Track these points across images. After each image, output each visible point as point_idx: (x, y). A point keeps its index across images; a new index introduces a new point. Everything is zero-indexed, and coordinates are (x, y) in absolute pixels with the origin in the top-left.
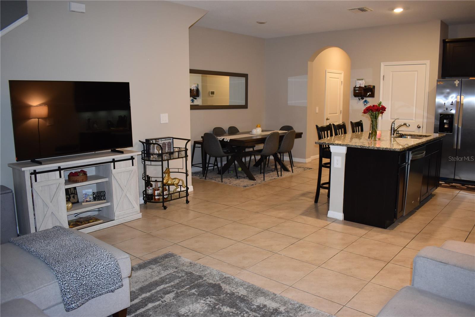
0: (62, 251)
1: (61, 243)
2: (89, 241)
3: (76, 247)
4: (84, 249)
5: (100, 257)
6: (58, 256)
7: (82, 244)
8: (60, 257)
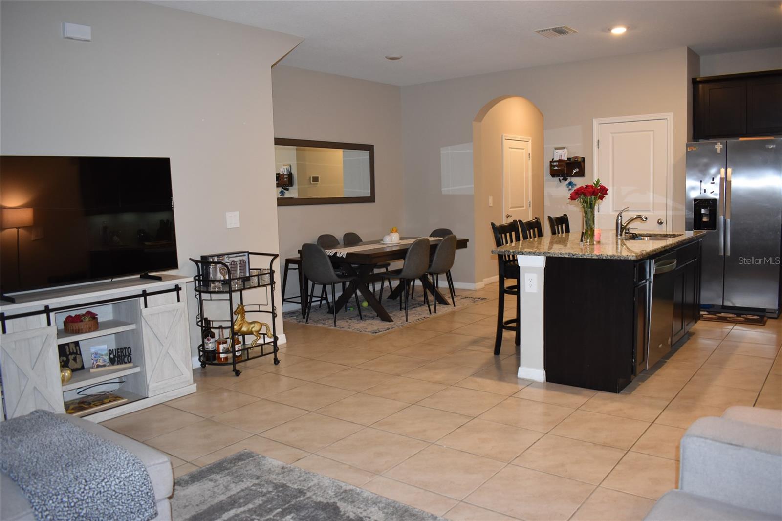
0: (43, 455)
1: (43, 439)
2: (95, 436)
3: (71, 447)
4: (84, 450)
5: (114, 464)
6: (36, 465)
7: (81, 441)
8: (38, 466)
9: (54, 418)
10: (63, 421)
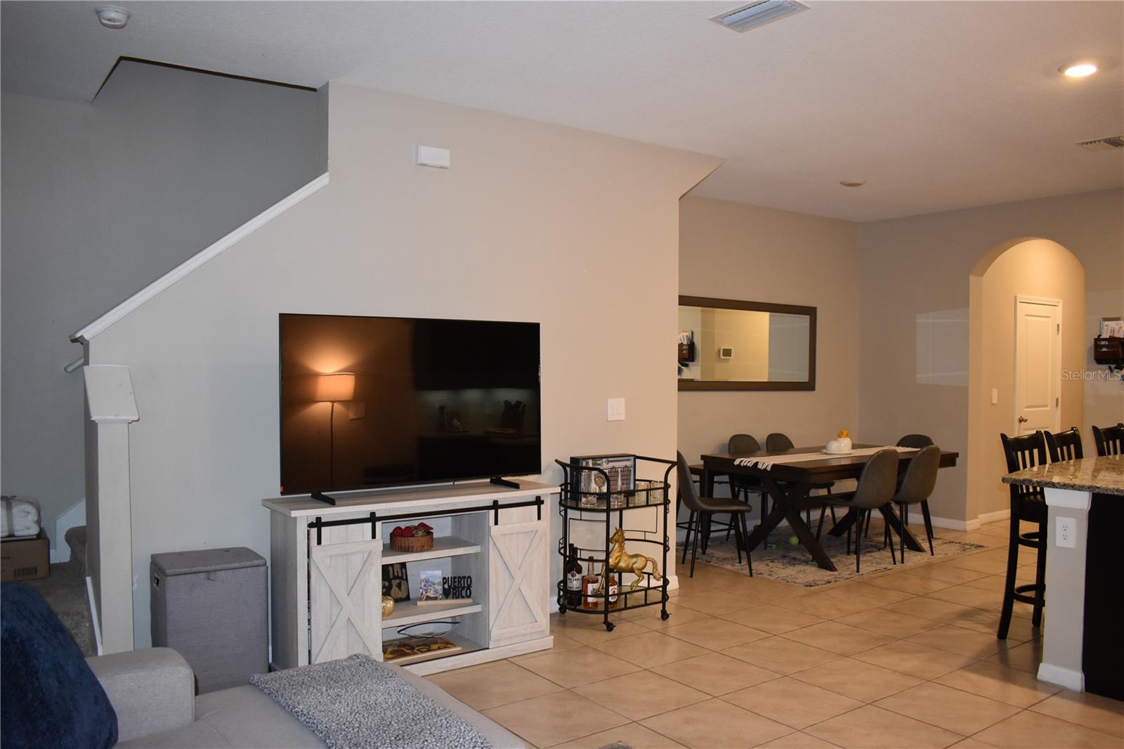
0: (367, 719)
1: (366, 697)
2: (432, 701)
3: (401, 713)
4: (418, 719)
5: (456, 744)
6: (358, 732)
7: (414, 705)
8: (361, 735)
9: (379, 668)
10: (390, 675)
